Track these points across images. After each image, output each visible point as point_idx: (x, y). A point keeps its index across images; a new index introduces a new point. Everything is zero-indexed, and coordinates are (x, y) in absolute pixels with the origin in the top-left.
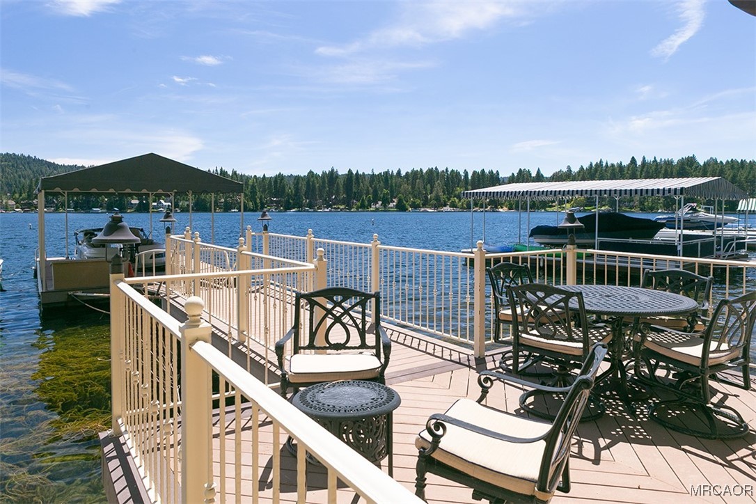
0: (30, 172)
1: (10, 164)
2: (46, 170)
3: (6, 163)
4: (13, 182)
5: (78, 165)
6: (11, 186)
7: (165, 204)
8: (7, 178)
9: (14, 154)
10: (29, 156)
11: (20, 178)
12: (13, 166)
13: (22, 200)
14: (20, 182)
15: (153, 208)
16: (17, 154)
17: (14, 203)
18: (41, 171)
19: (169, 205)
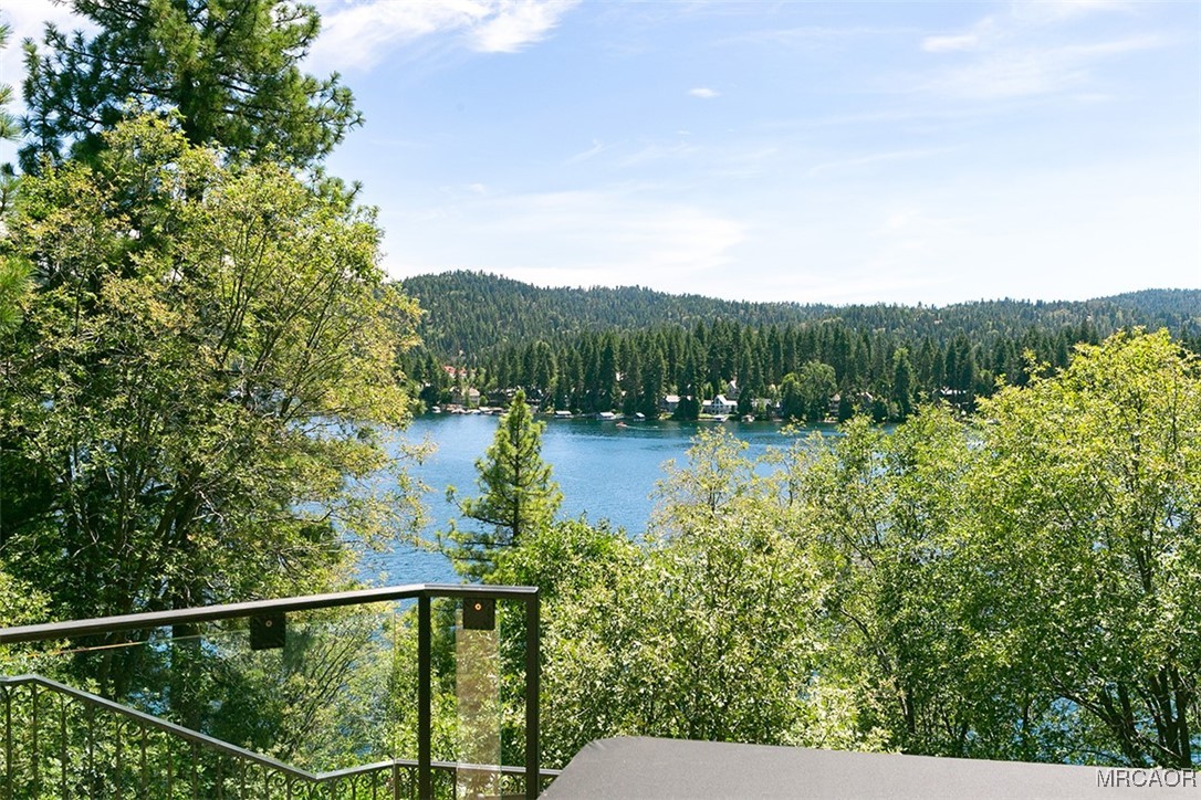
0: (494, 308)
1: (464, 293)
2: (520, 304)
3: (458, 292)
4: (469, 330)
5: (572, 288)
6: (465, 337)
7: (726, 403)
8: (459, 322)
9: (470, 273)
10: (492, 274)
11: (478, 320)
12: (467, 297)
13: (490, 388)
14: (478, 329)
15: (704, 412)
16: (473, 271)
17: (478, 393)
18: (512, 305)
19: (733, 407)
